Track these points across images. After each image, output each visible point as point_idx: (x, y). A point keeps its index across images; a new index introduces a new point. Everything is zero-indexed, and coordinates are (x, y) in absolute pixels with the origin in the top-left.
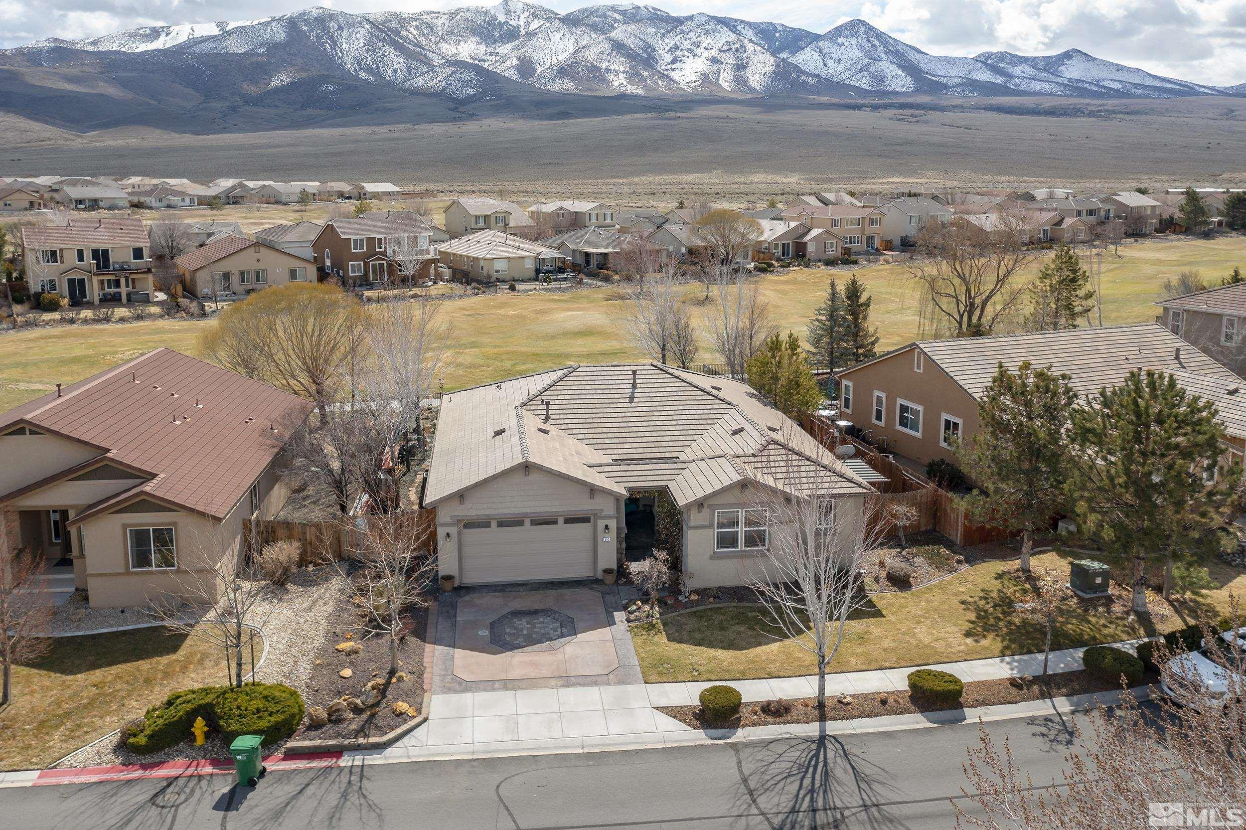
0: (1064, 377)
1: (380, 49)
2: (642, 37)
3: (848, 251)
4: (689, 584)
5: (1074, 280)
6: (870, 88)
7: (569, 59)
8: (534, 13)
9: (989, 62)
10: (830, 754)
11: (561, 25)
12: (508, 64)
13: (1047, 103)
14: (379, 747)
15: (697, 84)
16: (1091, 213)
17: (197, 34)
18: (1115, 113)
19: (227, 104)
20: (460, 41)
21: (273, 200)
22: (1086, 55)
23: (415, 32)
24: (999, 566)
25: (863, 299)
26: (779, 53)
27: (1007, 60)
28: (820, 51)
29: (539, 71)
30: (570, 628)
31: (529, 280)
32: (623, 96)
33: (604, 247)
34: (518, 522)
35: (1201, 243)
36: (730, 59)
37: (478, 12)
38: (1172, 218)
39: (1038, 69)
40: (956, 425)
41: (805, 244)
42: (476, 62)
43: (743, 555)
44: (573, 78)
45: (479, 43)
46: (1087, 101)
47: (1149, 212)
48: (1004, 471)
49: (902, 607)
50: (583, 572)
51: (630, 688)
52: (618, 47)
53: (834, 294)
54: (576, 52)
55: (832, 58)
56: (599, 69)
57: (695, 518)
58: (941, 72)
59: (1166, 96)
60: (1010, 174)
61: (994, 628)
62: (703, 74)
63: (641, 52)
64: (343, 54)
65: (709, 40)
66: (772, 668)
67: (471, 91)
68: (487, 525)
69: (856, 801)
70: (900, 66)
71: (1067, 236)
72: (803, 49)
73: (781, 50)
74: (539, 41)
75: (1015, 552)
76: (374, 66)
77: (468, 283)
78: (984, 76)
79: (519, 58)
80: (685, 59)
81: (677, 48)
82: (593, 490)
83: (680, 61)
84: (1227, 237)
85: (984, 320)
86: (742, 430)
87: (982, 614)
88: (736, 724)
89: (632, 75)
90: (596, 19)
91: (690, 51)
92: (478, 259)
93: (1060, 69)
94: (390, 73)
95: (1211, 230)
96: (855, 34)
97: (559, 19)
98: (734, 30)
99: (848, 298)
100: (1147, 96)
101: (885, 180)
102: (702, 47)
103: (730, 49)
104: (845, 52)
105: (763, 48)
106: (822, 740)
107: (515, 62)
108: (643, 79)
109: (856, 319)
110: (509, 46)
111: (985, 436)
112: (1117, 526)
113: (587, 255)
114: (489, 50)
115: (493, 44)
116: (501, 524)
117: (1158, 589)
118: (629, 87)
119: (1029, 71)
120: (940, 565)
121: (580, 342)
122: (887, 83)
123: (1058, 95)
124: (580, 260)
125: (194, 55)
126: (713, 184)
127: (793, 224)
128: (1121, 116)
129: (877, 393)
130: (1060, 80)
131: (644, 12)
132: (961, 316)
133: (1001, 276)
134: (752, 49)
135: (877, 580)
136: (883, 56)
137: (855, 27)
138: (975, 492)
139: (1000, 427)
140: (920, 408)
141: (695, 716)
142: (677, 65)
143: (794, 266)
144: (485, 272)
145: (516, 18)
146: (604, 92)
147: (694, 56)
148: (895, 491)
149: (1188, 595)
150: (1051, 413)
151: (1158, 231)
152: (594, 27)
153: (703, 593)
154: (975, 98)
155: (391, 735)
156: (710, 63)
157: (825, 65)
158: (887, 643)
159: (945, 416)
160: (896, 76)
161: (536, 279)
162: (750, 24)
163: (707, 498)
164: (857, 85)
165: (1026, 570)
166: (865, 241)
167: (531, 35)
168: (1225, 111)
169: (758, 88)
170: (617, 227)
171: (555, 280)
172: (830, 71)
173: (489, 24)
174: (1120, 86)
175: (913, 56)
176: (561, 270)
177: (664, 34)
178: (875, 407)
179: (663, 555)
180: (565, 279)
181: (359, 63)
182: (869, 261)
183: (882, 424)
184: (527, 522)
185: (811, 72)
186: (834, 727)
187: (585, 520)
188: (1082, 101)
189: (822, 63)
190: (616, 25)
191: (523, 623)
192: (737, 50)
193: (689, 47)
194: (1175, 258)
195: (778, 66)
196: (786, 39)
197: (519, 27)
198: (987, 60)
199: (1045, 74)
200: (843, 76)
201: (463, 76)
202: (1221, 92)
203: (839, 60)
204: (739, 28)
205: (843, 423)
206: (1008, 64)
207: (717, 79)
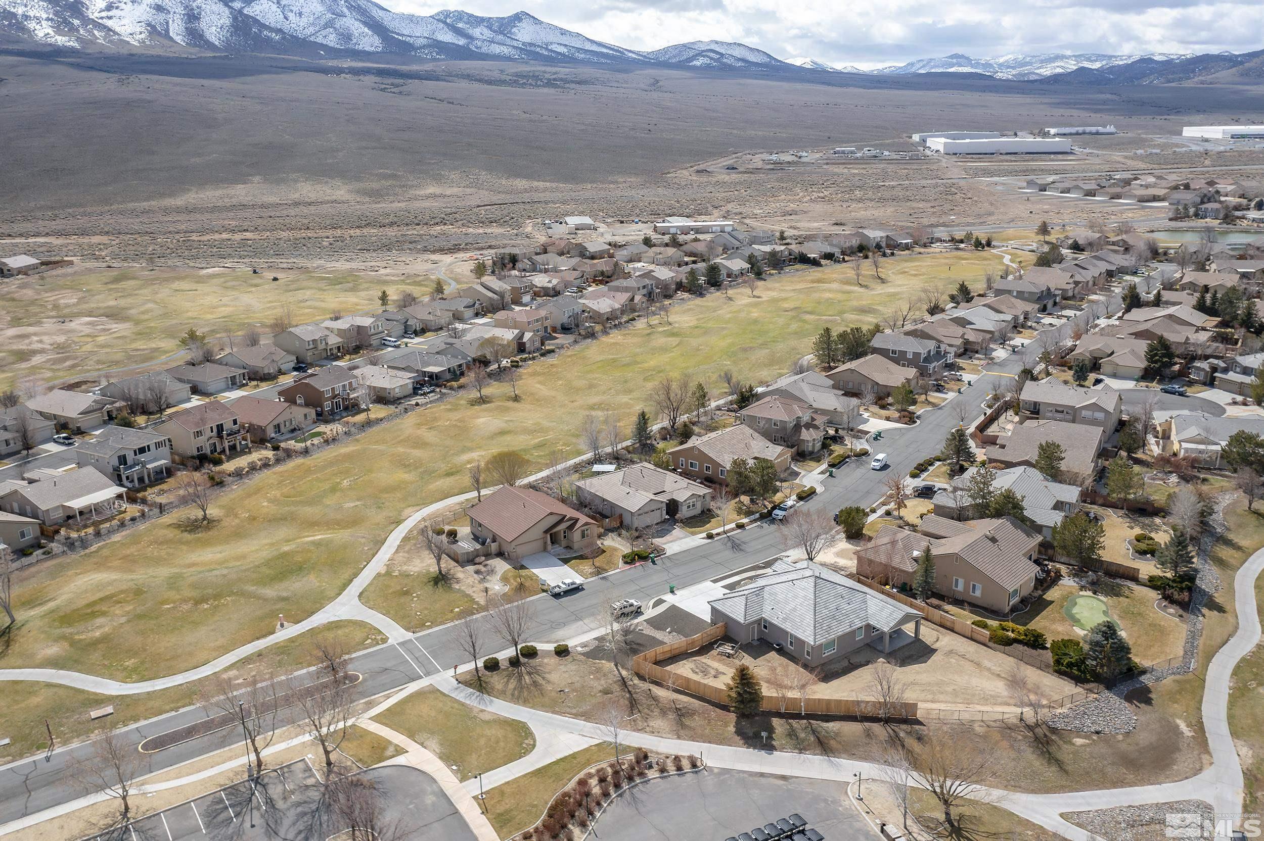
3: (542, 342)
4: (688, 518)
6: (338, 46)
9: (448, 21)
13: (510, 69)
14: (665, 553)
15: (143, 36)
18: (569, 83)
22: (533, 17)
26: (231, 1)
27: (465, 20)
28: (278, 2)
31: (412, 395)
32: (54, 50)
33: (433, 365)
36: (176, 9)
39: (494, 31)
41: (524, 343)
43: (693, 508)
46: (543, 68)
50: (665, 520)
51: (690, 537)
55: (292, 11)
57: (683, 503)
58: (406, 31)
61: (742, 513)
62: (149, 25)
66: (712, 528)
69: (739, 543)
70: (365, 24)
75: (736, 497)
77: (386, 403)
78: (447, 37)
80: (121, 6)
82: (660, 502)
83: (117, 8)
86: (677, 481)
87: (739, 510)
88: (714, 537)
89: (59, 24)
95: (702, 289)
100: (589, 62)
108: (73, 29)
118: (59, 38)
120: (725, 503)
122: (355, 41)
123: (517, 60)
128: (574, 86)
129: (681, 459)
130: (515, 44)
136: (345, 10)
141: (707, 538)
142: (113, 13)
144: (391, 395)
146: (26, 44)
151: (676, 291)
154: (442, 62)
156: (154, 12)
157: (286, 18)
158: (727, 520)
159: (706, 465)
160: (363, 34)
163: (683, 498)
164: (325, 43)
165: (741, 500)
166: (543, 329)
168: (652, 81)
169: (217, 43)
171: (428, 393)
172: (293, 26)
175: (377, 14)
176: (423, 386)
179: (680, 512)
182: (558, 348)
184: (649, 512)
185: (273, 26)
187: (659, 509)
188: (538, 67)
189: (282, 16)
191: (662, 531)
195: (235, 19)
198: (446, 18)
200: (308, 32)
203: (300, 14)
206: (466, 24)
207: (167, 31)
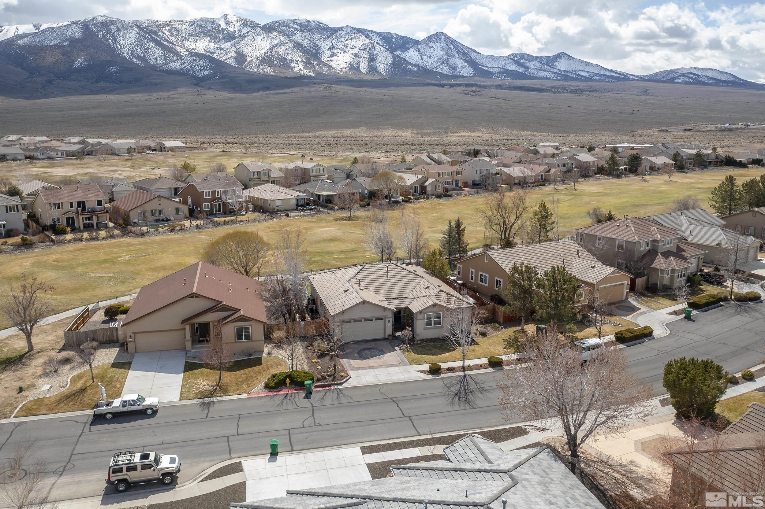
0: (534, 267)
1: (146, 44)
2: (312, 40)
3: (446, 190)
4: (417, 338)
5: (547, 217)
6: (448, 74)
7: (267, 52)
8: (244, 23)
9: (516, 59)
10: (467, 378)
11: (261, 31)
12: (229, 55)
13: (548, 84)
14: (342, 384)
15: (346, 69)
16: (564, 165)
17: (20, 32)
18: (585, 91)
19: (45, 79)
20: (197, 40)
21: (111, 152)
22: (569, 56)
23: (167, 34)
24: (515, 329)
25: (462, 228)
26: (395, 51)
27: (526, 58)
28: (419, 51)
29: (249, 60)
30: (382, 352)
31: (293, 210)
32: (302, 77)
33: (328, 191)
34: (359, 320)
35: (615, 180)
36: (365, 55)
37: (208, 21)
38: (602, 167)
39: (543, 64)
40: (500, 282)
41: (426, 187)
42: (209, 54)
43: (434, 328)
44: (271, 65)
45: (209, 42)
46: (569, 83)
47: (591, 164)
48: (515, 298)
49: (484, 342)
50: (381, 336)
51: (407, 367)
52: (298, 46)
53: (450, 226)
54: (272, 48)
55: (426, 55)
56: (286, 59)
57: (419, 317)
58: (489, 65)
59: (612, 80)
60: (527, 130)
61: (513, 346)
62: (350, 64)
63: (312, 49)
64: (121, 47)
65: (353, 43)
66: (448, 360)
67: (206, 73)
68: (361, 321)
69: (476, 387)
70: (465, 61)
71: (552, 179)
72: (409, 49)
73: (396, 49)
74: (248, 41)
75: (520, 324)
76: (142, 55)
77: (263, 213)
78: (513, 67)
79: (236, 52)
80: (339, 54)
81: (334, 47)
82: (385, 309)
83: (336, 56)
84: (628, 177)
85: (511, 235)
86: (429, 287)
87: (509, 343)
88: (440, 373)
89: (307, 64)
90: (284, 28)
91: (342, 49)
92: (268, 200)
93: (555, 64)
94: (153, 59)
95: (621, 173)
96: (439, 41)
97: (260, 27)
98: (368, 36)
99: (456, 227)
100: (602, 81)
101: (459, 134)
102: (349, 47)
103: (366, 49)
104: (433, 51)
105: (385, 48)
106: (465, 376)
107: (233, 54)
108: (313, 67)
109: (459, 236)
110: (229, 44)
111: (509, 286)
112: (548, 313)
113: (319, 195)
114: (216, 46)
115: (219, 42)
116: (355, 321)
117: (562, 333)
118: (305, 71)
119: (538, 65)
120: (496, 329)
121: (332, 244)
122: (458, 70)
123: (554, 80)
124: (317, 199)
125: (20, 46)
126: (362, 136)
127: (420, 177)
128: (588, 93)
129: (471, 270)
130: (555, 71)
131: (313, 24)
132: (502, 232)
133: (518, 216)
134: (379, 48)
135: (476, 334)
136: (455, 54)
137: (438, 37)
138: (507, 305)
139: (514, 284)
140: (487, 275)
141: (428, 372)
142: (334, 58)
143: (421, 199)
144: (271, 207)
145: (233, 26)
146: (289, 74)
147: (344, 52)
148: (480, 306)
149: (571, 334)
150: (529, 279)
151: (596, 174)
152: (282, 33)
153: (422, 341)
154: (507, 81)
155: (343, 381)
156: (354, 57)
157: (422, 59)
158: (481, 352)
159: (496, 278)
160: (463, 67)
161: (297, 209)
162: (377, 33)
163: (423, 310)
164: (441, 72)
165: (523, 330)
166: (454, 183)
167: (242, 37)
168: (643, 90)
169: (383, 73)
170: (326, 176)
171: (307, 210)
172: (425, 63)
173: (215, 29)
174: (587, 75)
175: (473, 55)
176: (308, 204)
177: (325, 39)
178: (470, 275)
179: (410, 329)
180: (312, 209)
181: (132, 53)
182: (457, 195)
183: (473, 281)
184: (363, 320)
185: (414, 63)
186: (467, 373)
187: (382, 319)
188: (567, 83)
189: (420, 58)
190: (295, 32)
191: (367, 352)
192: (370, 49)
193: (341, 47)
194: (601, 191)
195: (394, 59)
196: (399, 43)
197: (235, 32)
198: (514, 57)
199: (546, 67)
200: (433, 66)
201: (200, 63)
202: (642, 78)
203: (430, 57)
204: (370, 35)
205: (459, 282)
206: (526, 60)
207: (359, 67)
